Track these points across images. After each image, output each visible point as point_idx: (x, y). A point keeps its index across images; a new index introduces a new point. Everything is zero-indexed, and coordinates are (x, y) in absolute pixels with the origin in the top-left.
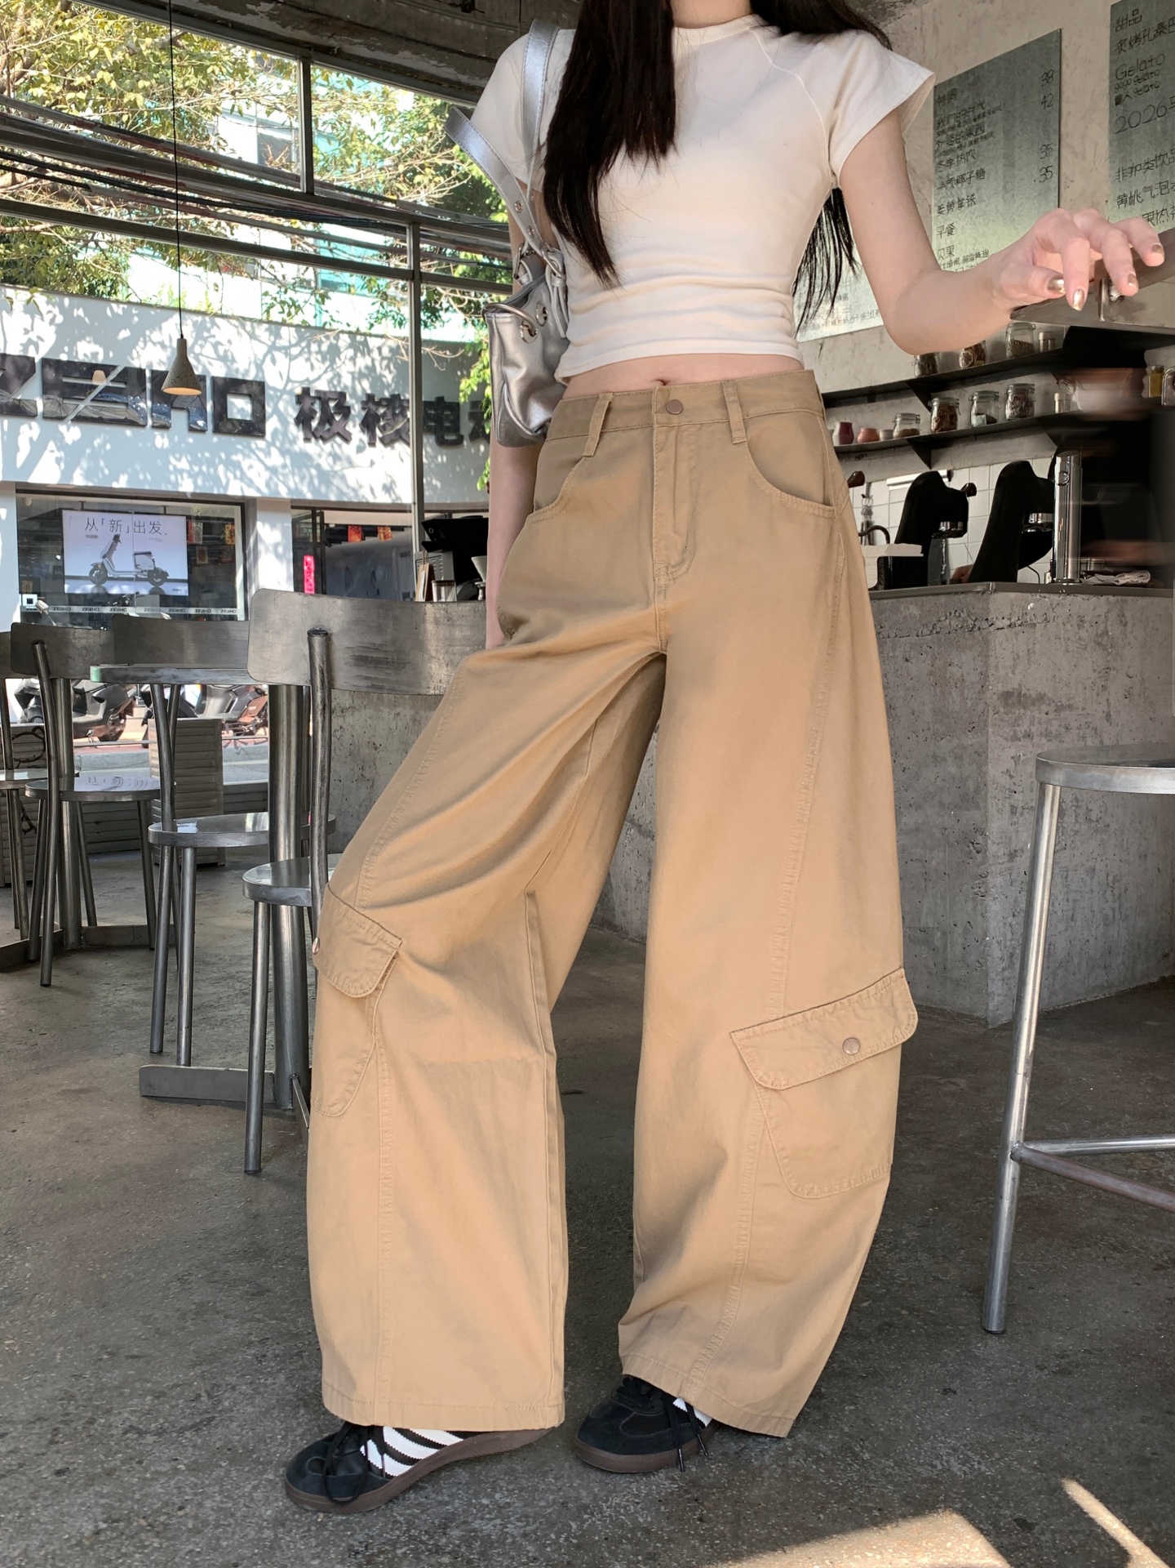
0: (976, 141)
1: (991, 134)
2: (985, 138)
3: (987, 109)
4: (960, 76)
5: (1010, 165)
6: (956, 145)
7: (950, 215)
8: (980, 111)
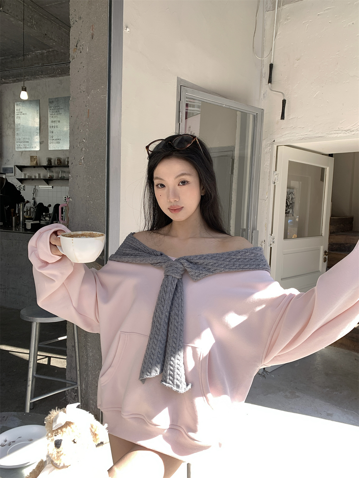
0: (58, 114)
2: (60, 114)
3: (60, 108)
4: (54, 98)
6: (54, 114)
7: (52, 129)
8: (59, 108)
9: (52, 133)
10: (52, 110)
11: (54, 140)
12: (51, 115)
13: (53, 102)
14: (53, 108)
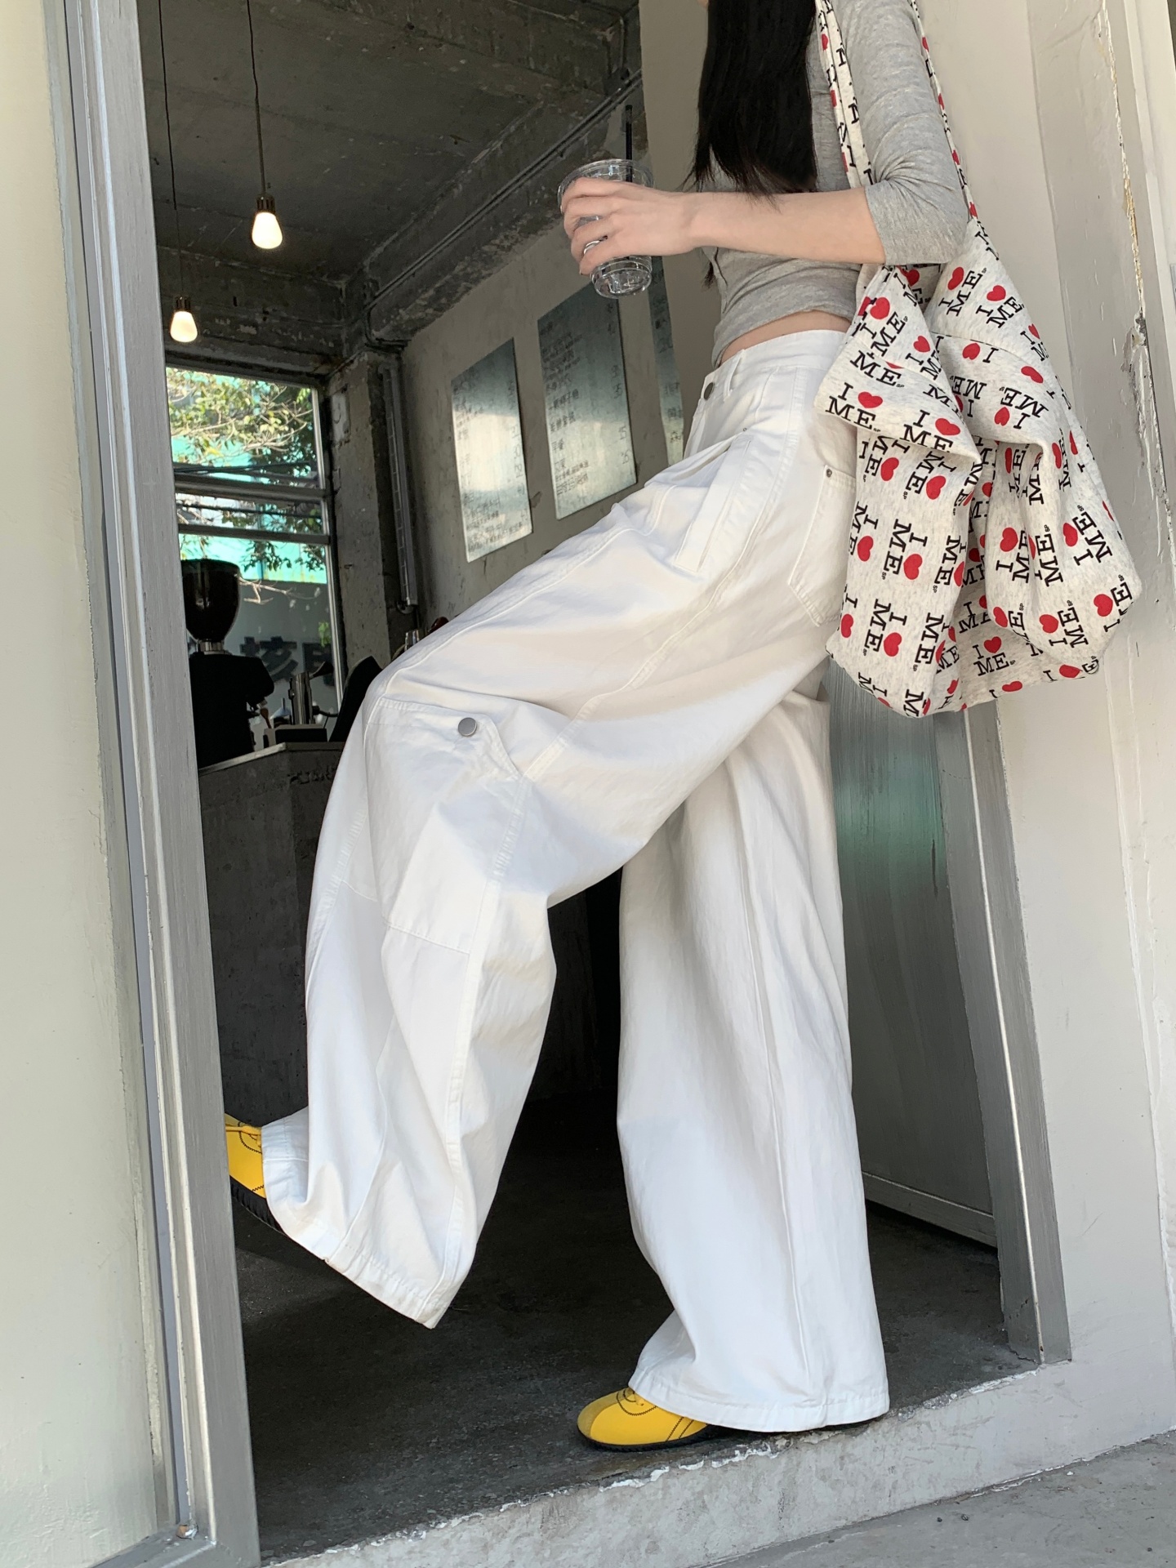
0: (569, 366)
1: (579, 359)
2: (575, 363)
3: (573, 337)
4: (553, 310)
5: (594, 385)
6: (557, 371)
7: (559, 432)
8: (569, 340)
9: (561, 448)
10: (552, 360)
11: (568, 473)
12: (551, 377)
13: (550, 326)
14: (552, 349)
